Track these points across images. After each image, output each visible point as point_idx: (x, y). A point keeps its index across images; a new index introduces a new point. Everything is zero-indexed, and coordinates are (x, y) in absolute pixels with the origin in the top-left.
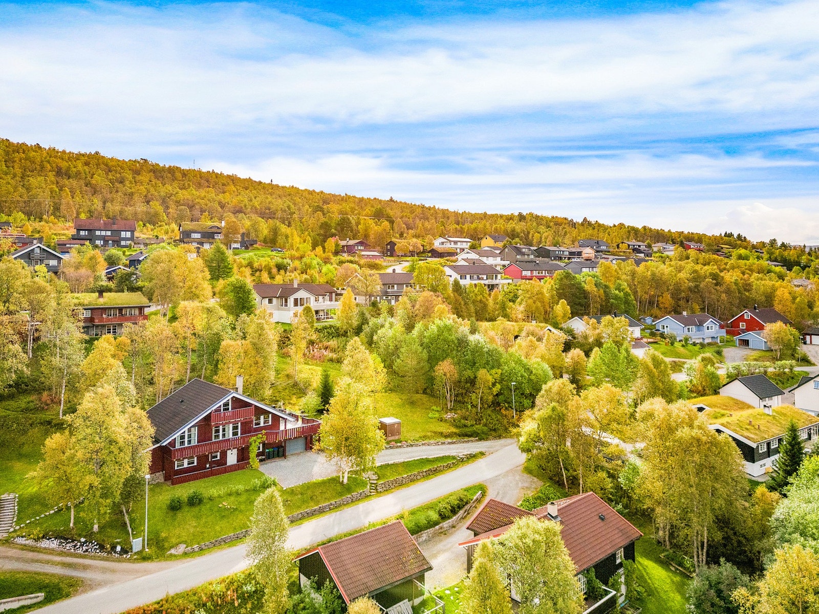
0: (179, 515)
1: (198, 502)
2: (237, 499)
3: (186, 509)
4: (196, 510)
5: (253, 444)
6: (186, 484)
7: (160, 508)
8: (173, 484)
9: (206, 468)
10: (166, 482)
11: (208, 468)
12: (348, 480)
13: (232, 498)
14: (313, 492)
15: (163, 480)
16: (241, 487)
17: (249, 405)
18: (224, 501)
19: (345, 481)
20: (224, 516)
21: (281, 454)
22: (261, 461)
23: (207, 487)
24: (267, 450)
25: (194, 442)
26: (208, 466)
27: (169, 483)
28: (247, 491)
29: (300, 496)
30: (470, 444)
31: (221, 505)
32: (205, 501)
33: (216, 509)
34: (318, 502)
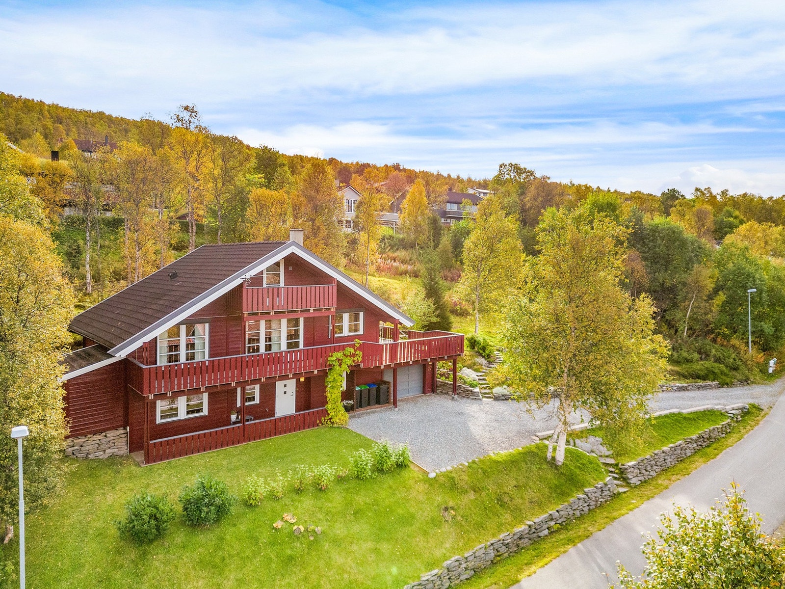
0: (158, 558)
1: (213, 516)
2: (319, 504)
3: (180, 537)
4: (205, 539)
5: (337, 368)
6: (183, 459)
7: (101, 534)
8: (149, 459)
9: (228, 422)
10: (133, 454)
11: (235, 423)
12: (566, 457)
13: (307, 502)
14: (500, 485)
15: (125, 450)
16: (327, 471)
17: (328, 279)
18: (285, 508)
19: (560, 457)
20: (291, 558)
21: (382, 398)
22: (348, 409)
23: (236, 468)
24: (358, 388)
25: (203, 354)
26: (233, 417)
27: (139, 456)
28: (340, 480)
29: (472, 496)
30: (710, 393)
31: (278, 524)
32: (233, 510)
33: (264, 536)
34: (518, 514)
